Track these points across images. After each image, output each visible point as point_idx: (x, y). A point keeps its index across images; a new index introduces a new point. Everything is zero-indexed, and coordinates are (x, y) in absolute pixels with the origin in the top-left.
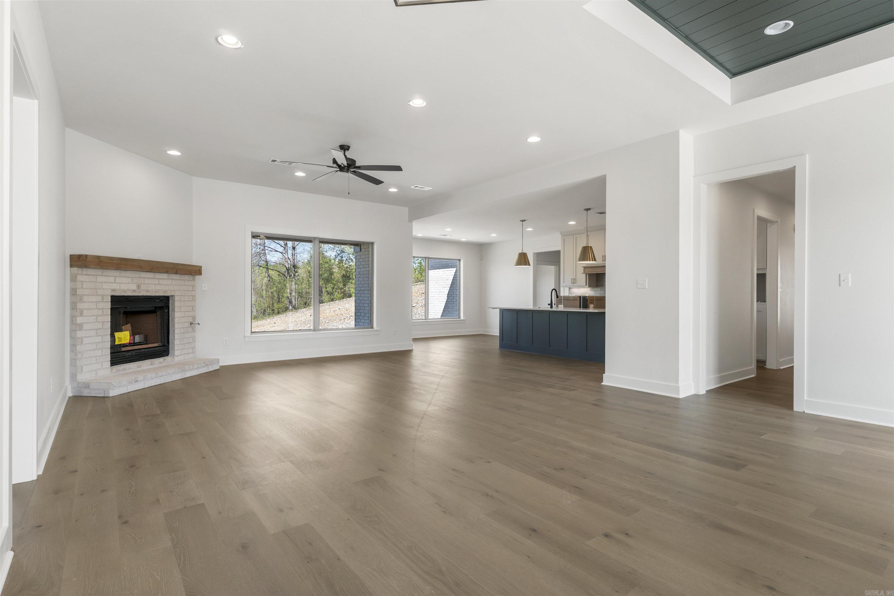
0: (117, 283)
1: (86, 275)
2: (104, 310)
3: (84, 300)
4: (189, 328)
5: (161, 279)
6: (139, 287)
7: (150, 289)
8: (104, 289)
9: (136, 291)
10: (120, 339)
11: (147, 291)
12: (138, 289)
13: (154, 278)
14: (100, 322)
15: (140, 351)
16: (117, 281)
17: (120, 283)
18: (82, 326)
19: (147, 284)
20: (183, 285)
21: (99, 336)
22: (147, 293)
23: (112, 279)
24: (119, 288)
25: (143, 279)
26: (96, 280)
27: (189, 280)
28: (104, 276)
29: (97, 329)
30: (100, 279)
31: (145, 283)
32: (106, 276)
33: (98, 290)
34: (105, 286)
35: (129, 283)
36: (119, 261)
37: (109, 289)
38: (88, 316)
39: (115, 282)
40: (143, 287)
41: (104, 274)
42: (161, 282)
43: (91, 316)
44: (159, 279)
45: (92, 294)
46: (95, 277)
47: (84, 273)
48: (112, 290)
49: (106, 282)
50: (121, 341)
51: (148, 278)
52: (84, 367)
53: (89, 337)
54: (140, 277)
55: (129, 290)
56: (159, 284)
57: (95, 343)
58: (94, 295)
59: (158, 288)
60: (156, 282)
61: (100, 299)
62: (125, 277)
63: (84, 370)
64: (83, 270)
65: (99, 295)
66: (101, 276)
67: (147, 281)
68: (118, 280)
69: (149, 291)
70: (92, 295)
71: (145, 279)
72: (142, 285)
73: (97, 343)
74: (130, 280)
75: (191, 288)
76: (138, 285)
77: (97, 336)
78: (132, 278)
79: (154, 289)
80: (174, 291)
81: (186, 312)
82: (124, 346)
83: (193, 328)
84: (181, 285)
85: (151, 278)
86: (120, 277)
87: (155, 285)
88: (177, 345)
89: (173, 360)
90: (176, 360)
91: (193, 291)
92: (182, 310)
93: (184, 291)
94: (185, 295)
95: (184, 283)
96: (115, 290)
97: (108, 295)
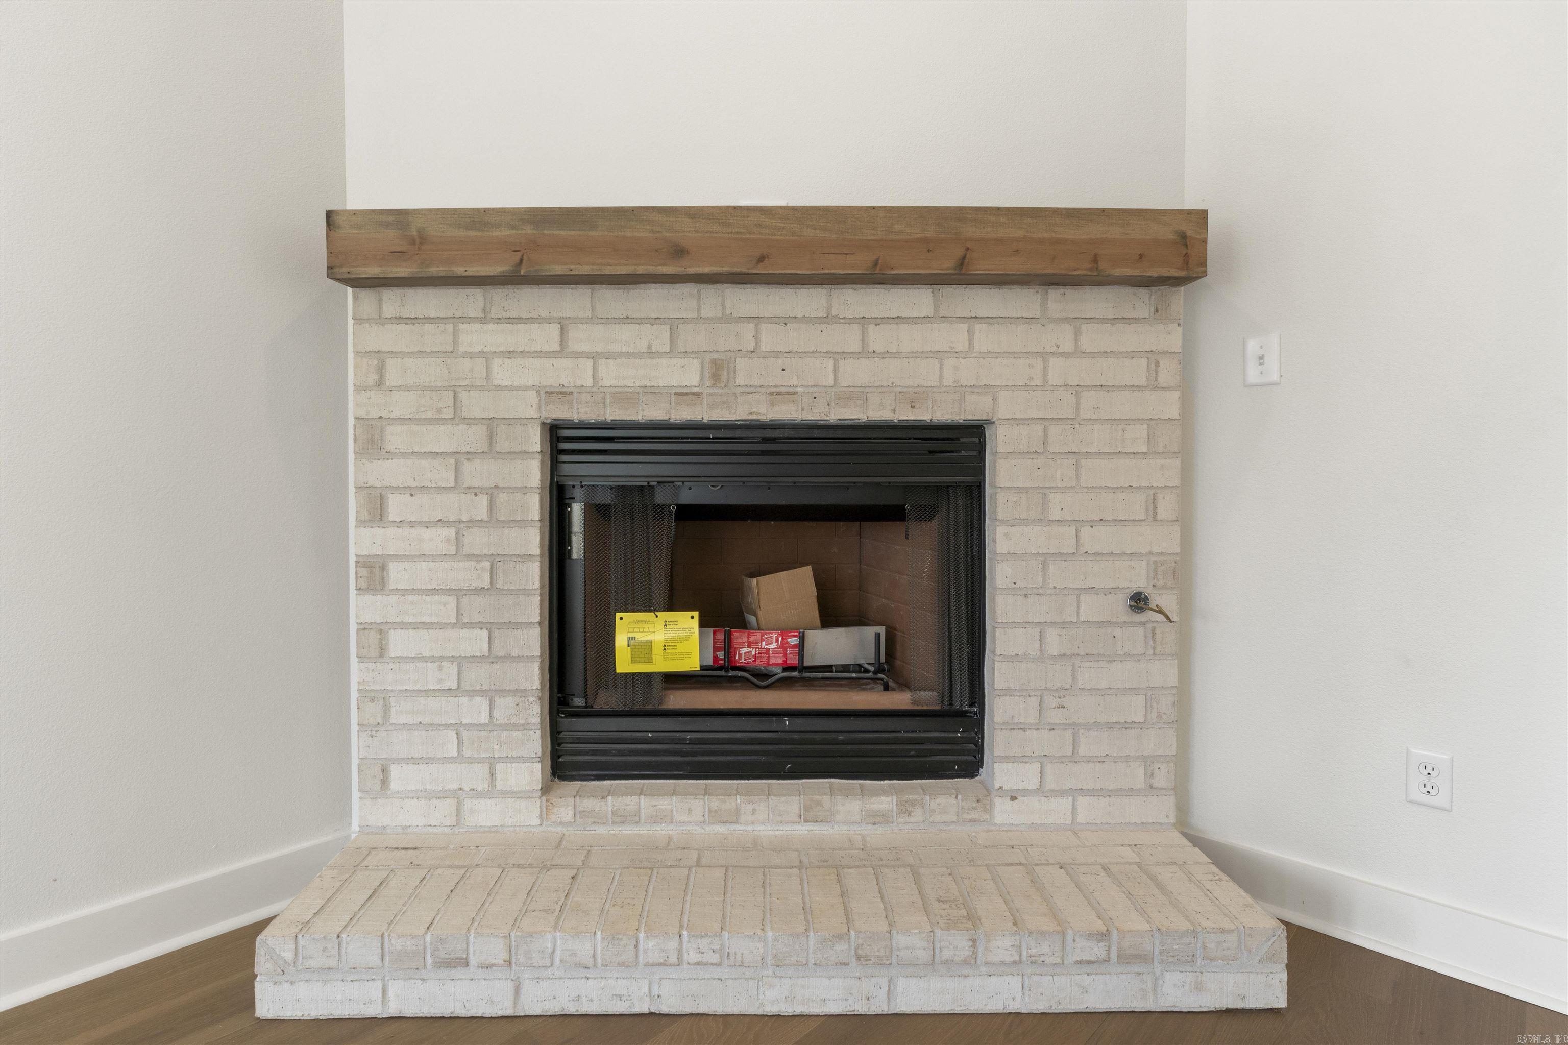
0: (578, 355)
1: (399, 320)
2: (502, 497)
3: (390, 447)
4: (1118, 632)
5: (879, 321)
6: (718, 369)
7: (795, 382)
8: (499, 388)
9: (698, 394)
10: (643, 650)
11: (777, 395)
12: (714, 385)
13: (828, 319)
14: (478, 558)
15: (773, 723)
16: (574, 346)
17: (594, 357)
18: (383, 568)
19: (776, 354)
20: (1064, 355)
21: (471, 625)
22: (772, 404)
23: (547, 336)
24: (589, 382)
25: (748, 330)
26: (455, 342)
27: (1114, 321)
28: (500, 320)
29: (458, 593)
30: (478, 337)
31: (764, 348)
32: (510, 320)
33: (463, 395)
34: (503, 372)
35: (650, 354)
36: (529, 230)
37: (526, 388)
38: (412, 524)
39: (562, 351)
40: (746, 373)
41: (495, 312)
42: (878, 338)
43: (427, 525)
44: (863, 321)
45: (429, 415)
46: (450, 327)
47: (389, 310)
48: (549, 393)
49: (510, 354)
50: (650, 661)
51: (784, 321)
52: (395, 770)
53: (416, 626)
54: (726, 319)
55: (651, 391)
56: (865, 353)
57: (452, 659)
58: (444, 421)
59: (857, 373)
60: (846, 338)
61: (474, 438)
62: (627, 320)
63: (395, 785)
64: (380, 300)
65: (470, 421)
66: (483, 320)
67: (771, 339)
68: (585, 338)
69: (788, 393)
70: (429, 421)
71: (765, 327)
72: (741, 363)
73: (461, 661)
74: (660, 338)
75: (1136, 371)
76: (714, 362)
77: (460, 624)
78: (674, 325)
79: (831, 383)
80: (988, 388)
81: (1092, 524)
82: (674, 680)
83: (1158, 636)
84: (1044, 356)
85: (806, 320)
86: (594, 320)
87: (838, 356)
88: (1012, 726)
89: (973, 815)
90: (999, 819)
91: (1156, 388)
92: (1055, 514)
93: (1079, 389)
94: (1085, 414)
95: (1076, 340)
96: (562, 394)
97: (524, 421)
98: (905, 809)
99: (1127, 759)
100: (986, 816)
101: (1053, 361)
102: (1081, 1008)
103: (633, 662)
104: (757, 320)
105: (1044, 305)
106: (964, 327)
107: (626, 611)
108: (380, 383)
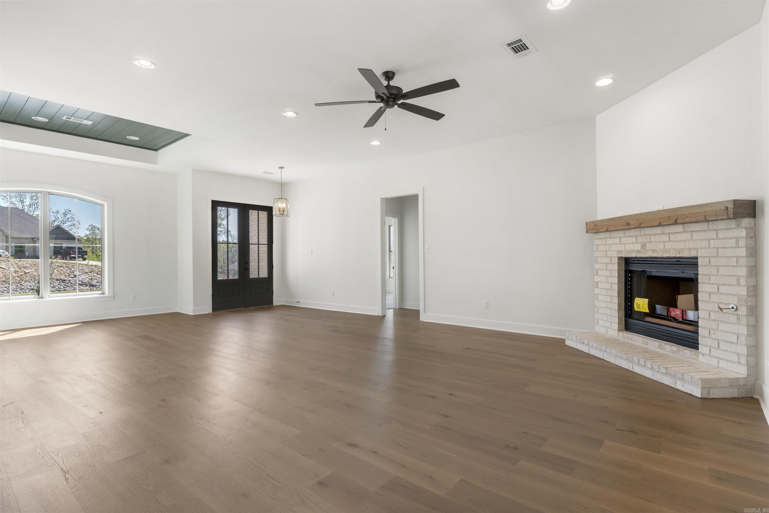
0: (622, 244)
1: (599, 239)
2: (612, 272)
3: (599, 262)
4: (729, 316)
5: (672, 233)
6: (644, 246)
7: (656, 248)
8: (612, 251)
9: (640, 251)
10: (639, 306)
11: (654, 251)
12: (643, 249)
13: (663, 233)
14: (609, 283)
16: (622, 242)
17: (625, 244)
18: (598, 284)
19: (653, 242)
20: (714, 239)
21: (608, 296)
22: (653, 253)
23: (618, 241)
24: (624, 249)
25: (649, 237)
26: (606, 242)
27: (726, 229)
28: (612, 238)
29: (607, 289)
30: (609, 241)
31: (652, 241)
33: (607, 252)
34: (613, 248)
35: (633, 243)
36: (608, 222)
37: (615, 251)
38: (601, 276)
39: (620, 243)
40: (648, 246)
42: (673, 237)
43: (603, 276)
44: (669, 234)
45: (603, 256)
46: (606, 240)
47: (598, 237)
48: (618, 251)
49: (613, 244)
50: (640, 309)
51: (655, 235)
52: (599, 321)
53: (602, 295)
54: (645, 235)
55: (633, 251)
56: (670, 241)
57: (606, 302)
58: (604, 257)
59: (668, 246)
60: (666, 238)
61: (609, 260)
62: (629, 236)
63: (599, 324)
65: (608, 257)
66: (610, 238)
67: (653, 239)
68: (624, 240)
69: (655, 251)
72: (647, 244)
74: (634, 240)
75: (732, 243)
76: (643, 244)
77: (607, 295)
78: (636, 237)
79: (663, 248)
80: (696, 249)
81: (722, 285)
82: (643, 314)
83: (741, 319)
84: (709, 240)
85: (659, 234)
86: (625, 237)
87: (664, 242)
88: (703, 336)
89: (694, 357)
90: (700, 360)
91: (738, 247)
92: (712, 282)
93: (717, 249)
94: (720, 255)
95: (717, 235)
96: (620, 252)
97: (615, 257)
99: (732, 352)
100: (698, 358)
101: (711, 241)
103: (637, 308)
104: (650, 235)
105: (708, 226)
106: (690, 233)
107: (637, 297)
108: (597, 250)
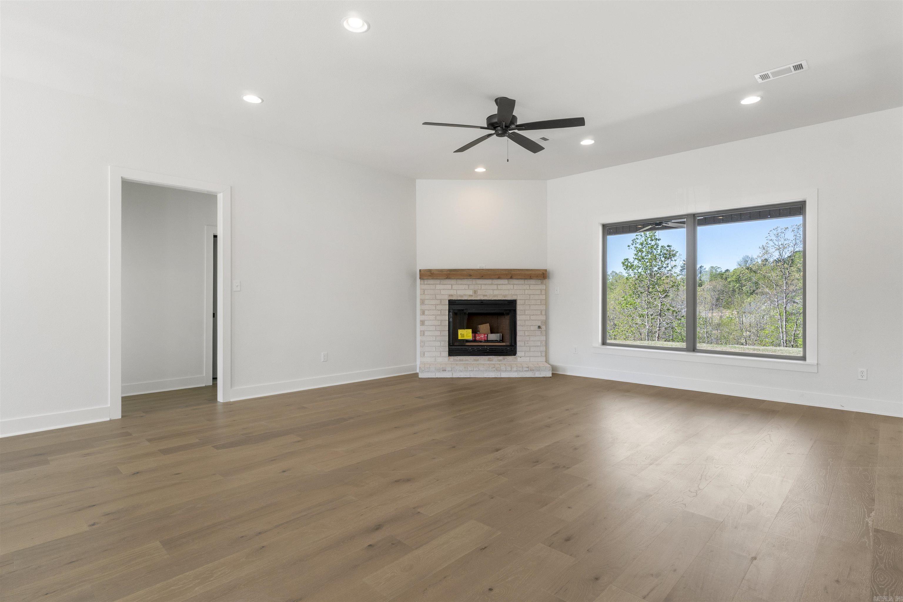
0: (454, 290)
1: (427, 284)
2: (442, 311)
3: (425, 303)
4: (536, 332)
5: (499, 285)
6: (475, 292)
7: (487, 294)
8: (442, 294)
9: (472, 296)
10: (463, 335)
11: (484, 296)
12: (475, 294)
13: (492, 284)
14: (439, 320)
15: (482, 348)
16: (453, 288)
17: (456, 290)
18: (424, 321)
19: (484, 289)
20: (528, 290)
22: (484, 297)
23: (449, 287)
24: (456, 294)
25: (480, 286)
26: (435, 288)
27: (535, 284)
28: (442, 284)
29: (436, 326)
30: (439, 287)
32: (444, 284)
33: (437, 296)
34: (443, 292)
35: (465, 289)
36: (449, 272)
37: (446, 295)
38: (429, 315)
40: (479, 292)
41: (441, 283)
42: (499, 287)
43: (431, 315)
44: (497, 284)
45: (432, 298)
46: (435, 285)
47: (425, 283)
48: (450, 295)
49: (444, 289)
50: (464, 337)
51: (486, 284)
52: (426, 353)
53: (429, 331)
54: (477, 284)
55: (465, 295)
56: (498, 289)
57: (435, 336)
58: (434, 299)
59: (496, 292)
60: (495, 287)
61: (438, 302)
62: (462, 284)
63: (425, 355)
64: (424, 281)
65: (437, 300)
66: (440, 284)
67: (483, 287)
68: (455, 287)
70: (431, 299)
71: (482, 285)
72: (479, 291)
73: (436, 336)
74: (467, 287)
75: (538, 292)
76: (474, 290)
77: (436, 330)
78: (468, 285)
79: (492, 293)
80: (516, 295)
81: (532, 315)
82: (467, 341)
83: (542, 332)
84: (525, 290)
85: (489, 284)
86: (457, 284)
87: (493, 290)
88: (520, 346)
89: (515, 360)
90: (518, 361)
91: (542, 295)
92: (526, 314)
93: (530, 295)
94: (531, 298)
95: (529, 287)
96: (452, 295)
97: (446, 299)
98: (504, 359)
99: (538, 351)
100: (516, 360)
101: (526, 290)
102: (525, 377)
103: (461, 337)
104: (481, 284)
105: (524, 282)
107: (460, 329)
108: (424, 294)
